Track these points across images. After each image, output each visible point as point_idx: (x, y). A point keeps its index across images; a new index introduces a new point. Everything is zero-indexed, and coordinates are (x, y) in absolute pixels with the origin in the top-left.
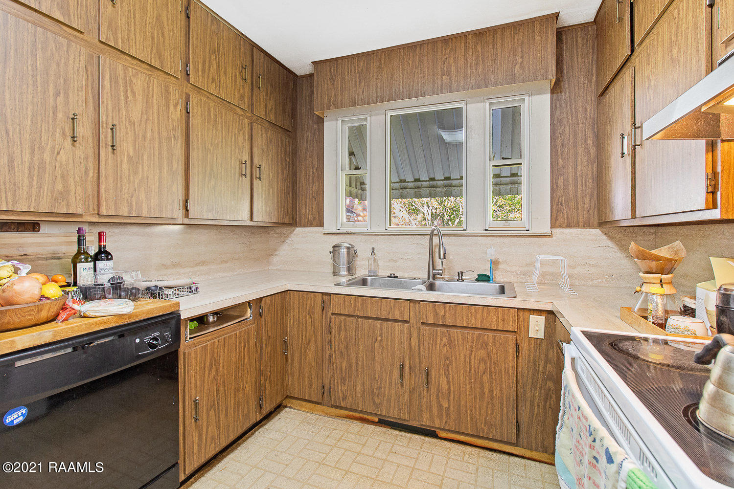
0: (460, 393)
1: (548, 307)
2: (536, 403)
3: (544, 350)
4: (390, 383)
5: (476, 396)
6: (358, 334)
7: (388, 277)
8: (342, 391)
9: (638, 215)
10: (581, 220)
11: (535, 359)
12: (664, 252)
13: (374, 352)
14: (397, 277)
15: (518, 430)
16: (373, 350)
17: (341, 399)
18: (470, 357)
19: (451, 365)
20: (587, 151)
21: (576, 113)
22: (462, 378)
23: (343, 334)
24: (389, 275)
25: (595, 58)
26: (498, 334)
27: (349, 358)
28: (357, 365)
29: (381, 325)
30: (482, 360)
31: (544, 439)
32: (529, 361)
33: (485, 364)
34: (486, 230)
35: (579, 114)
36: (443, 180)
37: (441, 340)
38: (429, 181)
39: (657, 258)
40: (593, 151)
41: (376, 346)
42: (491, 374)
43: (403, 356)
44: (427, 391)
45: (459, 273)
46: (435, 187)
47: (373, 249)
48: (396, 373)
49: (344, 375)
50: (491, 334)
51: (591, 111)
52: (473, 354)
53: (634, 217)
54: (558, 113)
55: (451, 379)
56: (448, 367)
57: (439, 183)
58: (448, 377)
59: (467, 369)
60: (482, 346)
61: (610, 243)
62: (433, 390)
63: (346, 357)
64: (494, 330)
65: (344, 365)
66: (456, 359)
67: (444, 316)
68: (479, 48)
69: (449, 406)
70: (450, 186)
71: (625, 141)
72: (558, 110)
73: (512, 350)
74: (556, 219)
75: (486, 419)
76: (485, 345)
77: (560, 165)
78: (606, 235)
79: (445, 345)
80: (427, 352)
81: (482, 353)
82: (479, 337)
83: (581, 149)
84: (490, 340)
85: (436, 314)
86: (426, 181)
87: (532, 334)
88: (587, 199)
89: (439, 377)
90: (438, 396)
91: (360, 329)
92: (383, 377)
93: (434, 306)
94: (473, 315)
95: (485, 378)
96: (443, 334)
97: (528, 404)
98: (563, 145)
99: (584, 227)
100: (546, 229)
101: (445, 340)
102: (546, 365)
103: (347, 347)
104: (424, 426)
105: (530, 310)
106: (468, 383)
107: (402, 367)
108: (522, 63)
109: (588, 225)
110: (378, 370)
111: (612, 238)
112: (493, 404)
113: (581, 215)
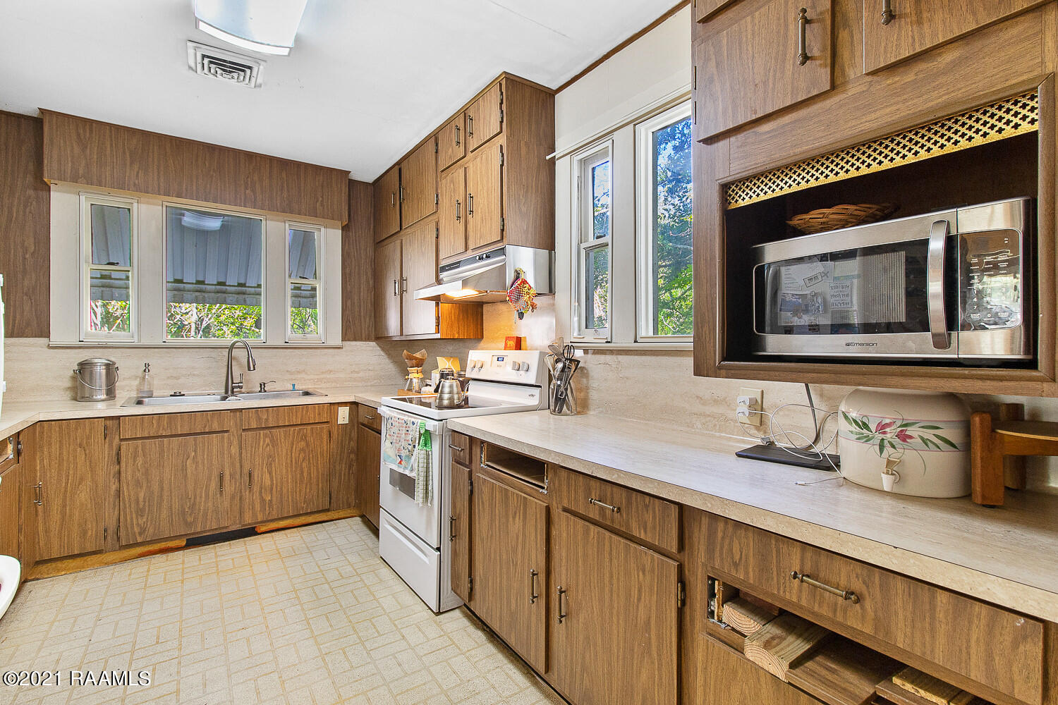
0: (282, 483)
1: (352, 399)
2: (343, 473)
3: (348, 430)
4: (207, 496)
5: (296, 482)
6: (163, 457)
7: (171, 396)
8: (138, 524)
9: (404, 334)
10: (364, 336)
11: (342, 441)
12: (418, 355)
13: (186, 470)
14: (184, 395)
15: (330, 498)
16: (184, 469)
17: (137, 534)
18: (292, 450)
19: (274, 461)
20: (368, 282)
21: (360, 250)
22: (284, 471)
23: (140, 461)
24: (173, 393)
25: (373, 211)
26: (314, 426)
27: (149, 485)
28: (162, 489)
29: (195, 440)
30: (303, 450)
31: (348, 498)
32: (338, 443)
33: (305, 453)
34: (286, 342)
35: (362, 251)
36: (215, 285)
37: (264, 441)
38: (196, 284)
39: (416, 359)
40: (371, 282)
41: (188, 463)
42: (309, 459)
43: (223, 466)
44: (250, 491)
45: (261, 384)
46: (204, 292)
47: (147, 365)
48: (214, 484)
49: (141, 506)
50: (309, 427)
51: (370, 251)
52: (294, 447)
53: (402, 334)
54: (347, 247)
55: (274, 474)
56: (271, 464)
57: (209, 288)
58: (270, 473)
59: (289, 462)
60: (302, 438)
61: (382, 353)
62: (256, 488)
63: (145, 485)
64: (312, 423)
65: (141, 495)
66: (278, 455)
67: (267, 420)
68: (284, 175)
69: (271, 497)
70: (224, 292)
71: (397, 284)
72: (347, 244)
73: (325, 437)
74: (346, 334)
75: (305, 497)
76: (304, 438)
77: (348, 290)
78: (380, 347)
79: (268, 445)
80: (249, 455)
81: (303, 444)
82: (299, 432)
83: (363, 279)
84: (309, 431)
85: (259, 419)
86: (193, 283)
87: (340, 422)
88: (368, 319)
89: (262, 476)
90: (261, 492)
91: (166, 450)
92: (198, 492)
93: (257, 412)
94: (294, 414)
95: (304, 465)
96: (265, 436)
97: (337, 475)
98: (350, 274)
99: (365, 341)
100: (338, 342)
101: (268, 440)
102: (349, 443)
103: (146, 473)
104: (246, 525)
105: (338, 403)
106: (290, 473)
107: (221, 477)
108: (322, 201)
109: (368, 339)
110: (190, 487)
111: (383, 349)
112: (311, 484)
113: (363, 331)
